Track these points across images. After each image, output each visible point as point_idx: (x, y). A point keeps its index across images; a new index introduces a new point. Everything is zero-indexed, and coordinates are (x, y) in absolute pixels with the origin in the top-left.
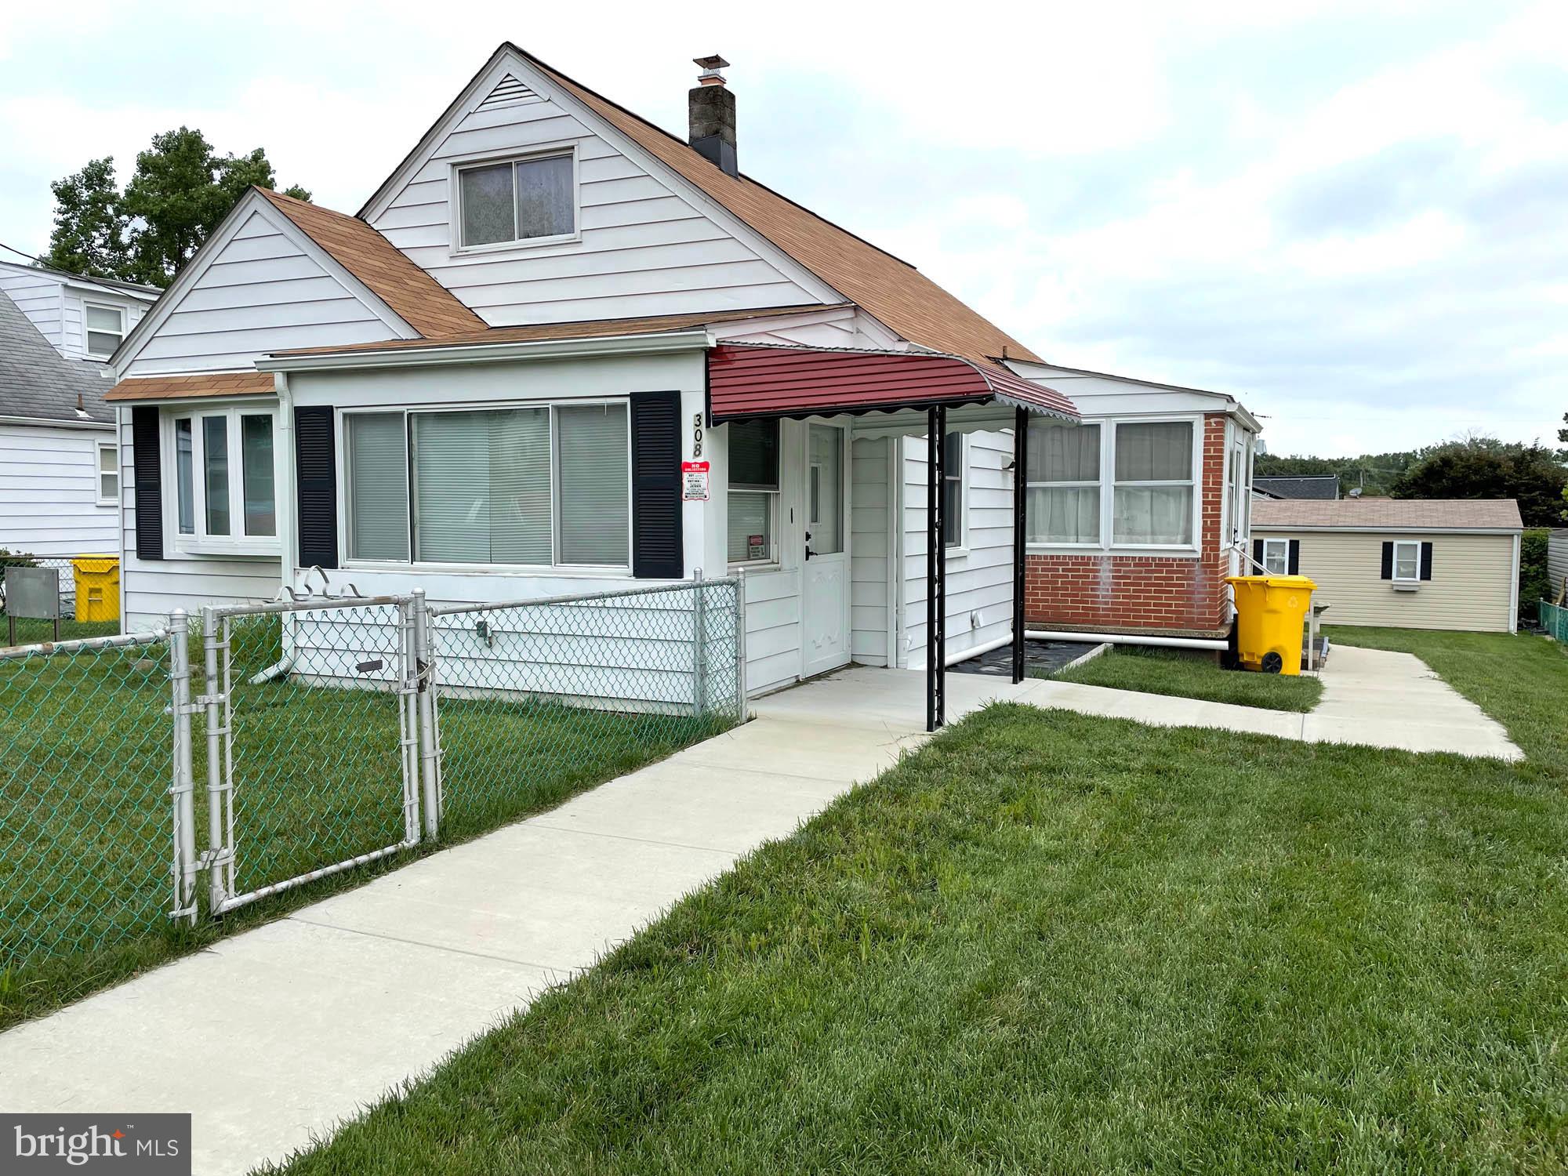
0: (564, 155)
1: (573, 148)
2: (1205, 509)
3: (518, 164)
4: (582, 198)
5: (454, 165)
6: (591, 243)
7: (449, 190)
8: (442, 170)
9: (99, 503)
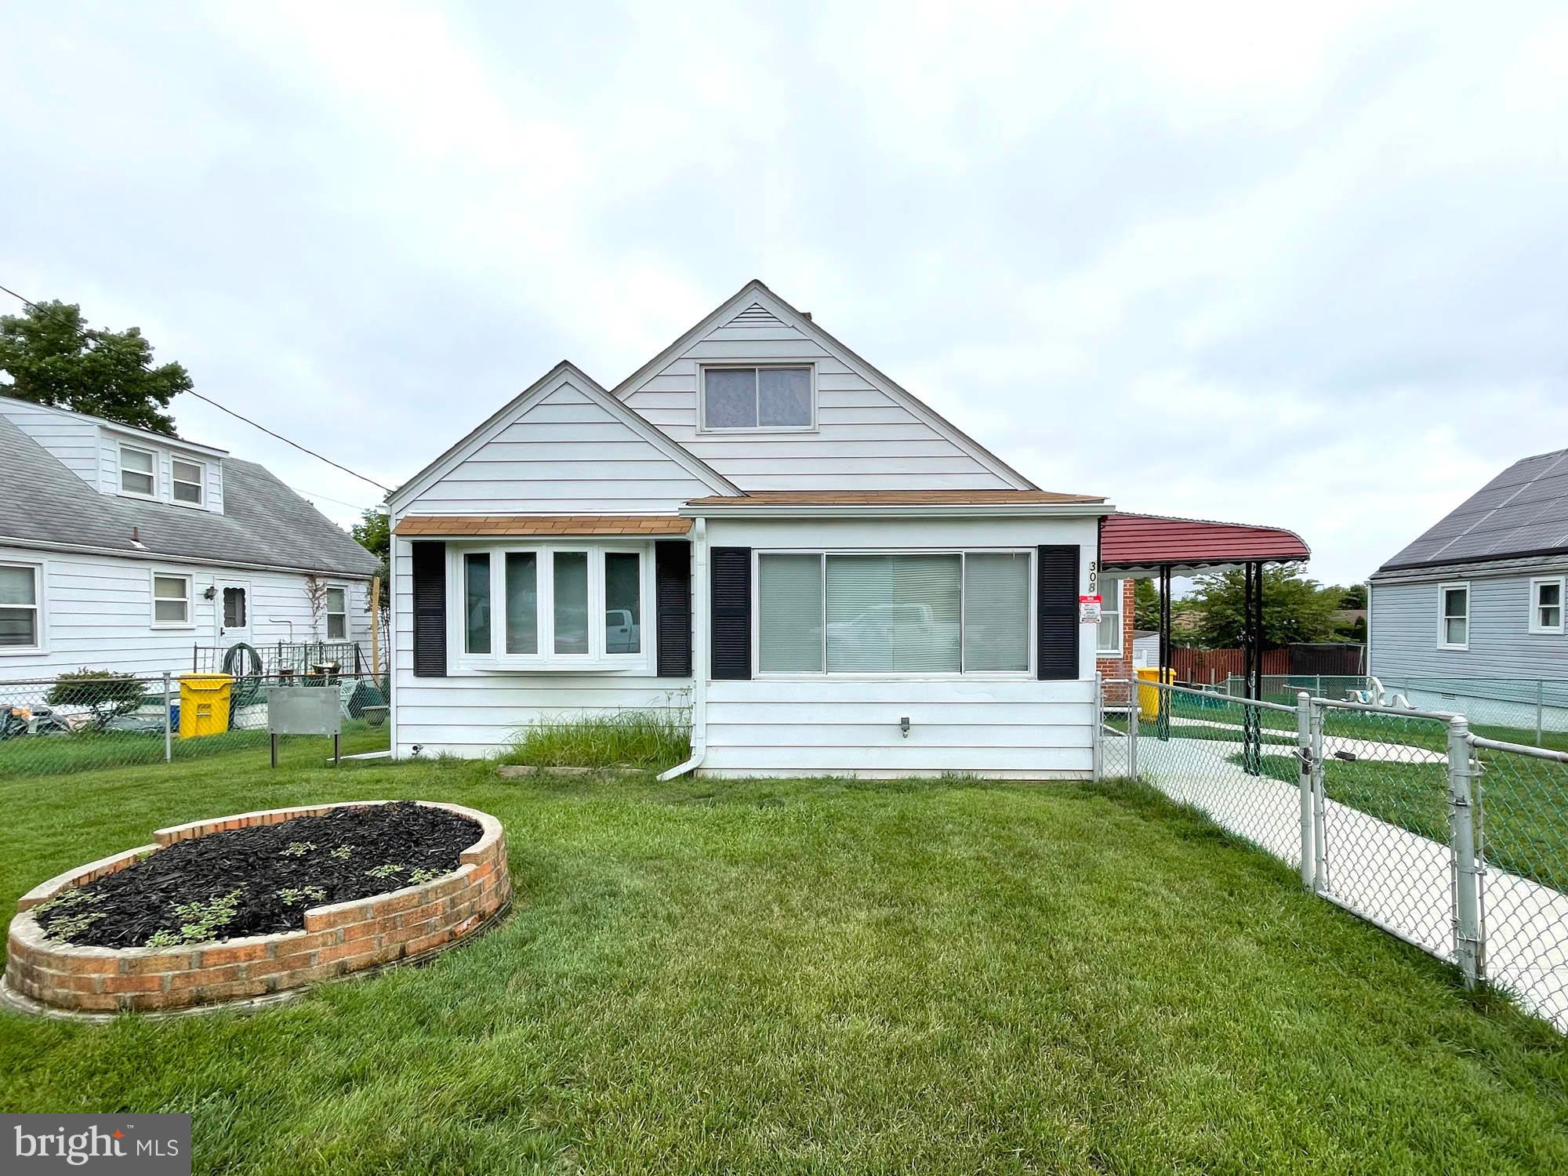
0: (804, 368)
1: (813, 364)
2: (1125, 629)
3: (760, 370)
4: (819, 400)
5: (701, 365)
6: (826, 434)
7: (697, 383)
8: (691, 367)
9: (154, 627)
